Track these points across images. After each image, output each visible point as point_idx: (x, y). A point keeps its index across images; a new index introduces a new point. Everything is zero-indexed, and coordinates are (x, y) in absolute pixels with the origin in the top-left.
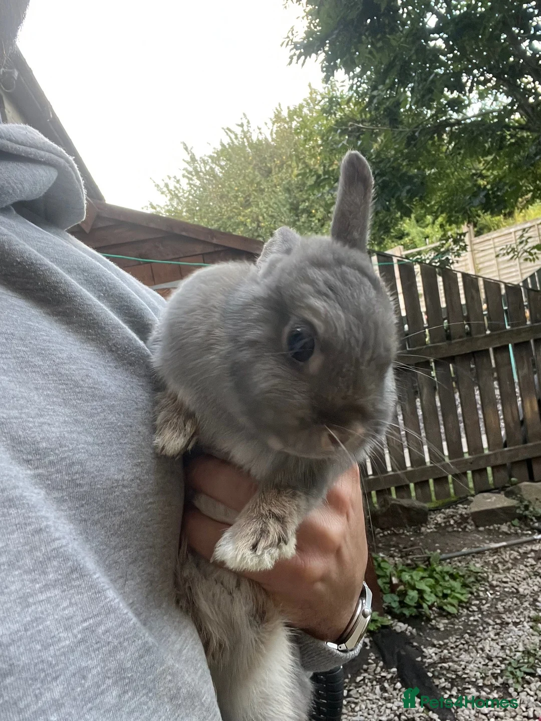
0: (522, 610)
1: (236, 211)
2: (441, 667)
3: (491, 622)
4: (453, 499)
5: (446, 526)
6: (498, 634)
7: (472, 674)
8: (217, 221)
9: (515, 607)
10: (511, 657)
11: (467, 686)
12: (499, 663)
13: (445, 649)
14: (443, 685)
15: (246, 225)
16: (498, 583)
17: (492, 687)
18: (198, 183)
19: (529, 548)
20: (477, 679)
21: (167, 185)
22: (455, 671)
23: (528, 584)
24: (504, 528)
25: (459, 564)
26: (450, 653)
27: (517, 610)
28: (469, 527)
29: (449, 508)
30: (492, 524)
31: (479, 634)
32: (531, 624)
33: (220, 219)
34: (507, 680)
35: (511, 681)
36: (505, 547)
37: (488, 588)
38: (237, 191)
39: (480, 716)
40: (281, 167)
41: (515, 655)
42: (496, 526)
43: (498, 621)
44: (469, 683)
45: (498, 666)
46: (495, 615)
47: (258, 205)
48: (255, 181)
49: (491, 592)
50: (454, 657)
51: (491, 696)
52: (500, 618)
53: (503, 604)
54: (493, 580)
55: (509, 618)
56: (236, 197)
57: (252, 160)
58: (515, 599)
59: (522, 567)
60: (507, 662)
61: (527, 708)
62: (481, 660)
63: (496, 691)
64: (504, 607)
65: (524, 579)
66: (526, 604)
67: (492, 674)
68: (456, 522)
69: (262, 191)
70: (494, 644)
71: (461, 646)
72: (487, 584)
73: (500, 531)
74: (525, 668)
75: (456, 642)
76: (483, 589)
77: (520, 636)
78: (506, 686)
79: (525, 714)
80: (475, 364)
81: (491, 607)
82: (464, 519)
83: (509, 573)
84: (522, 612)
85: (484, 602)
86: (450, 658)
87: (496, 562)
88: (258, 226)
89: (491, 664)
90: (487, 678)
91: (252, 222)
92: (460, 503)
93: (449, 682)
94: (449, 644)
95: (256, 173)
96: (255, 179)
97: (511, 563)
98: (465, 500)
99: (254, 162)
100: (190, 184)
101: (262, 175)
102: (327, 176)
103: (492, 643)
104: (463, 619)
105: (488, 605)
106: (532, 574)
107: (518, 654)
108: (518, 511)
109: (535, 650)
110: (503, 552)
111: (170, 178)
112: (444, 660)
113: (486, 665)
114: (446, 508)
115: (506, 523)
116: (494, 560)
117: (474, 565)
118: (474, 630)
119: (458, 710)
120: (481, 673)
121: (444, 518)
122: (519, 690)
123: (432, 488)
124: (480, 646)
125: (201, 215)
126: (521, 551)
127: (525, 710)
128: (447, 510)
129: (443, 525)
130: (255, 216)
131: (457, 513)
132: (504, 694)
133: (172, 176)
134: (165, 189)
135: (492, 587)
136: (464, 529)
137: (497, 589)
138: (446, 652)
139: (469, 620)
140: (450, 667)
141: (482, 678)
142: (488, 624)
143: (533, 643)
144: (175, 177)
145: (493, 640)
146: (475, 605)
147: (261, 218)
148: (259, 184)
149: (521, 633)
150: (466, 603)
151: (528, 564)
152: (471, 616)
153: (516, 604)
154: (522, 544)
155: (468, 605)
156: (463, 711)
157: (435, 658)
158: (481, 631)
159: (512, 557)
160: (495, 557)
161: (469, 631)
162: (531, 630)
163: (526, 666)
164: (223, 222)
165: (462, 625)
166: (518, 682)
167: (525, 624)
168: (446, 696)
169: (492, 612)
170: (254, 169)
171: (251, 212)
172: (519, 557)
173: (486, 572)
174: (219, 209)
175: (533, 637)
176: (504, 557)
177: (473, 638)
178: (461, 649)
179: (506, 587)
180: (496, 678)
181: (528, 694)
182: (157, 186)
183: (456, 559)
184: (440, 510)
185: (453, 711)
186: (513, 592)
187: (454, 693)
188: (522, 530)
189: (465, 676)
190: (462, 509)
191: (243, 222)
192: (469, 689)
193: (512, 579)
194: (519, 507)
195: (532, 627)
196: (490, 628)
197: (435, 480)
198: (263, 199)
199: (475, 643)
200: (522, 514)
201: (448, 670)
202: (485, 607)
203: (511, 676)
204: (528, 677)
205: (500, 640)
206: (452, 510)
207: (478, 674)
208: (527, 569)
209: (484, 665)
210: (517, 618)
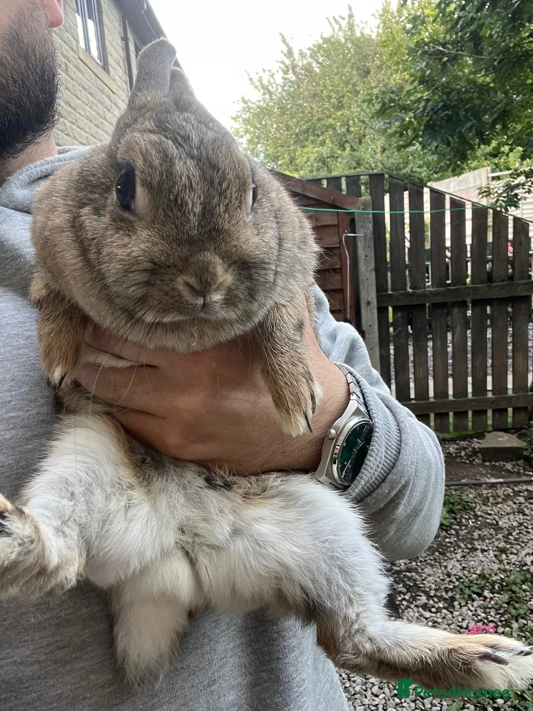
0: (494, 540)
1: (327, 113)
2: (404, 575)
3: (462, 545)
4: (469, 433)
5: (457, 457)
6: (464, 557)
7: (428, 585)
8: (307, 122)
9: (490, 536)
10: (467, 577)
11: (420, 594)
12: (454, 580)
13: (414, 561)
14: (400, 589)
15: (334, 129)
16: (483, 514)
17: (441, 598)
18: (293, 78)
19: (525, 487)
20: (430, 590)
21: (260, 80)
22: (415, 580)
23: (509, 519)
24: (509, 466)
25: (454, 492)
26: (417, 565)
27: (489, 539)
28: (477, 461)
29: (464, 440)
30: (499, 461)
31: (448, 554)
32: (496, 553)
33: (310, 120)
34: (455, 595)
35: (458, 596)
36: (501, 483)
37: (472, 517)
38: (331, 91)
39: (422, 618)
40: (380, 68)
41: (471, 576)
42: (501, 463)
43: (469, 546)
44: (423, 592)
45: (454, 583)
46: (468, 541)
47: (350, 108)
48: (351, 82)
49: (473, 521)
50: (419, 568)
51: (436, 605)
52: (471, 544)
53: (480, 532)
54: (478, 511)
55: (479, 545)
56: (330, 97)
57: (350, 59)
58: (492, 530)
59: (510, 503)
60: (462, 580)
61: (463, 620)
62: (441, 575)
63: (443, 602)
64: (479, 535)
65: (508, 514)
66: (500, 536)
67: (445, 588)
68: (466, 454)
69: (357, 93)
70: (458, 564)
71: (429, 561)
72: (472, 513)
73: (504, 468)
74: (475, 588)
75: (426, 557)
76: (467, 517)
77: (482, 562)
78: (453, 599)
79: (460, 624)
80: (512, 307)
81: (468, 533)
82: (475, 452)
83: (496, 506)
84: (493, 542)
85: (463, 528)
86: (416, 569)
87: (489, 495)
88: (348, 130)
89: (448, 579)
90: (440, 590)
91: (342, 126)
92: (476, 438)
93: (406, 588)
94: (420, 557)
95: (354, 72)
96: (351, 79)
97: (503, 499)
98: (481, 436)
99: (353, 61)
100: (285, 79)
101: (360, 75)
102: (392, 104)
103: (456, 563)
104: (439, 539)
105: (466, 531)
106: (516, 510)
107: (474, 576)
108: (525, 453)
109: (490, 575)
110: (498, 488)
111: (264, 71)
112: (409, 570)
113: (443, 580)
114: (461, 441)
115: (512, 461)
116: (488, 493)
117: (467, 495)
118: (445, 550)
119: (405, 611)
120: (436, 586)
121: (457, 449)
122: (462, 604)
123: (451, 420)
124: (445, 564)
125: (291, 114)
126: (516, 489)
127: (460, 620)
128: (462, 443)
129: (454, 455)
130: (346, 120)
131: (471, 445)
132: (449, 605)
133: (267, 69)
134: (258, 84)
135: (476, 516)
136: (471, 462)
137: (480, 519)
138: (414, 563)
139: (444, 541)
140: (412, 576)
141: (435, 590)
142: (460, 547)
143: (491, 569)
144: (270, 71)
145: (458, 561)
146: (454, 529)
147: (351, 122)
148: (354, 85)
149: (483, 559)
150: (447, 526)
151: (517, 502)
152: (447, 538)
153: (491, 534)
154: (519, 483)
155: (448, 528)
156: (408, 613)
157: (403, 567)
158: (451, 552)
159: (505, 493)
160: (490, 491)
161: (441, 550)
162: (494, 558)
163: (476, 586)
164: (313, 123)
165: (436, 544)
166: (464, 598)
167: (491, 552)
168: (400, 598)
169: (467, 538)
170: (352, 68)
171: (342, 115)
172: (512, 494)
173: (475, 503)
174: (309, 109)
175: (493, 564)
176: (498, 491)
177: (441, 557)
178: (427, 564)
179: (488, 519)
180: (447, 592)
181: (469, 609)
182: (251, 79)
183: (453, 487)
184: (456, 441)
185: (400, 611)
186: (492, 524)
187: (407, 597)
188: (525, 469)
189: (421, 585)
190: (476, 444)
191: (332, 125)
192: (421, 596)
193: (497, 512)
194: (526, 450)
195: (495, 556)
196: (460, 551)
197: (455, 414)
198: (357, 101)
199: (442, 561)
200: (528, 456)
201: (410, 579)
202: (462, 533)
203: (460, 592)
204: (474, 596)
205: (463, 562)
206: (467, 443)
207: (433, 586)
208: (514, 506)
209: (441, 579)
210: (487, 546)
